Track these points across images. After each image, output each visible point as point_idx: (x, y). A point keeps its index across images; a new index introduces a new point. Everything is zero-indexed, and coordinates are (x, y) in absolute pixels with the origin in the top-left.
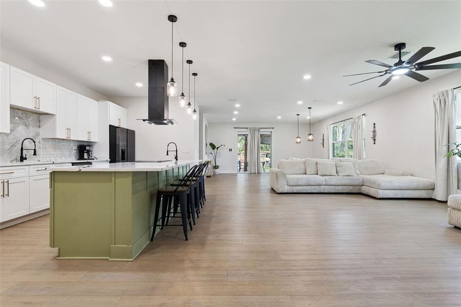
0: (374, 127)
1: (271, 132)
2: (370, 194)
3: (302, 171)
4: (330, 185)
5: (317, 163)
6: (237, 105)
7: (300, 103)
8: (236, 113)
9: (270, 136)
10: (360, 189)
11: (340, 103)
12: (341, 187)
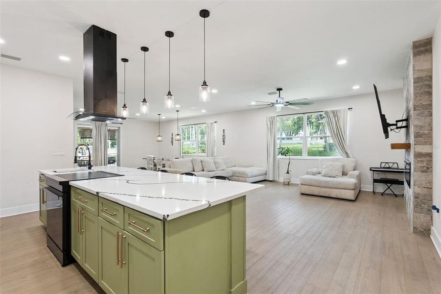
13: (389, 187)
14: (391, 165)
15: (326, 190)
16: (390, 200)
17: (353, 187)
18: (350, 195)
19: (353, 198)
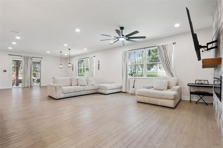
0: (99, 62)
1: (41, 60)
2: (103, 93)
3: (70, 84)
4: (85, 91)
5: (77, 79)
6: (18, 38)
7: (66, 45)
8: (14, 43)
9: (39, 63)
10: (97, 91)
11: (85, 49)
12: (90, 91)
13: (201, 98)
14: (203, 82)
15: (154, 99)
16: (202, 108)
17: (173, 98)
18: (171, 103)
19: (173, 106)
